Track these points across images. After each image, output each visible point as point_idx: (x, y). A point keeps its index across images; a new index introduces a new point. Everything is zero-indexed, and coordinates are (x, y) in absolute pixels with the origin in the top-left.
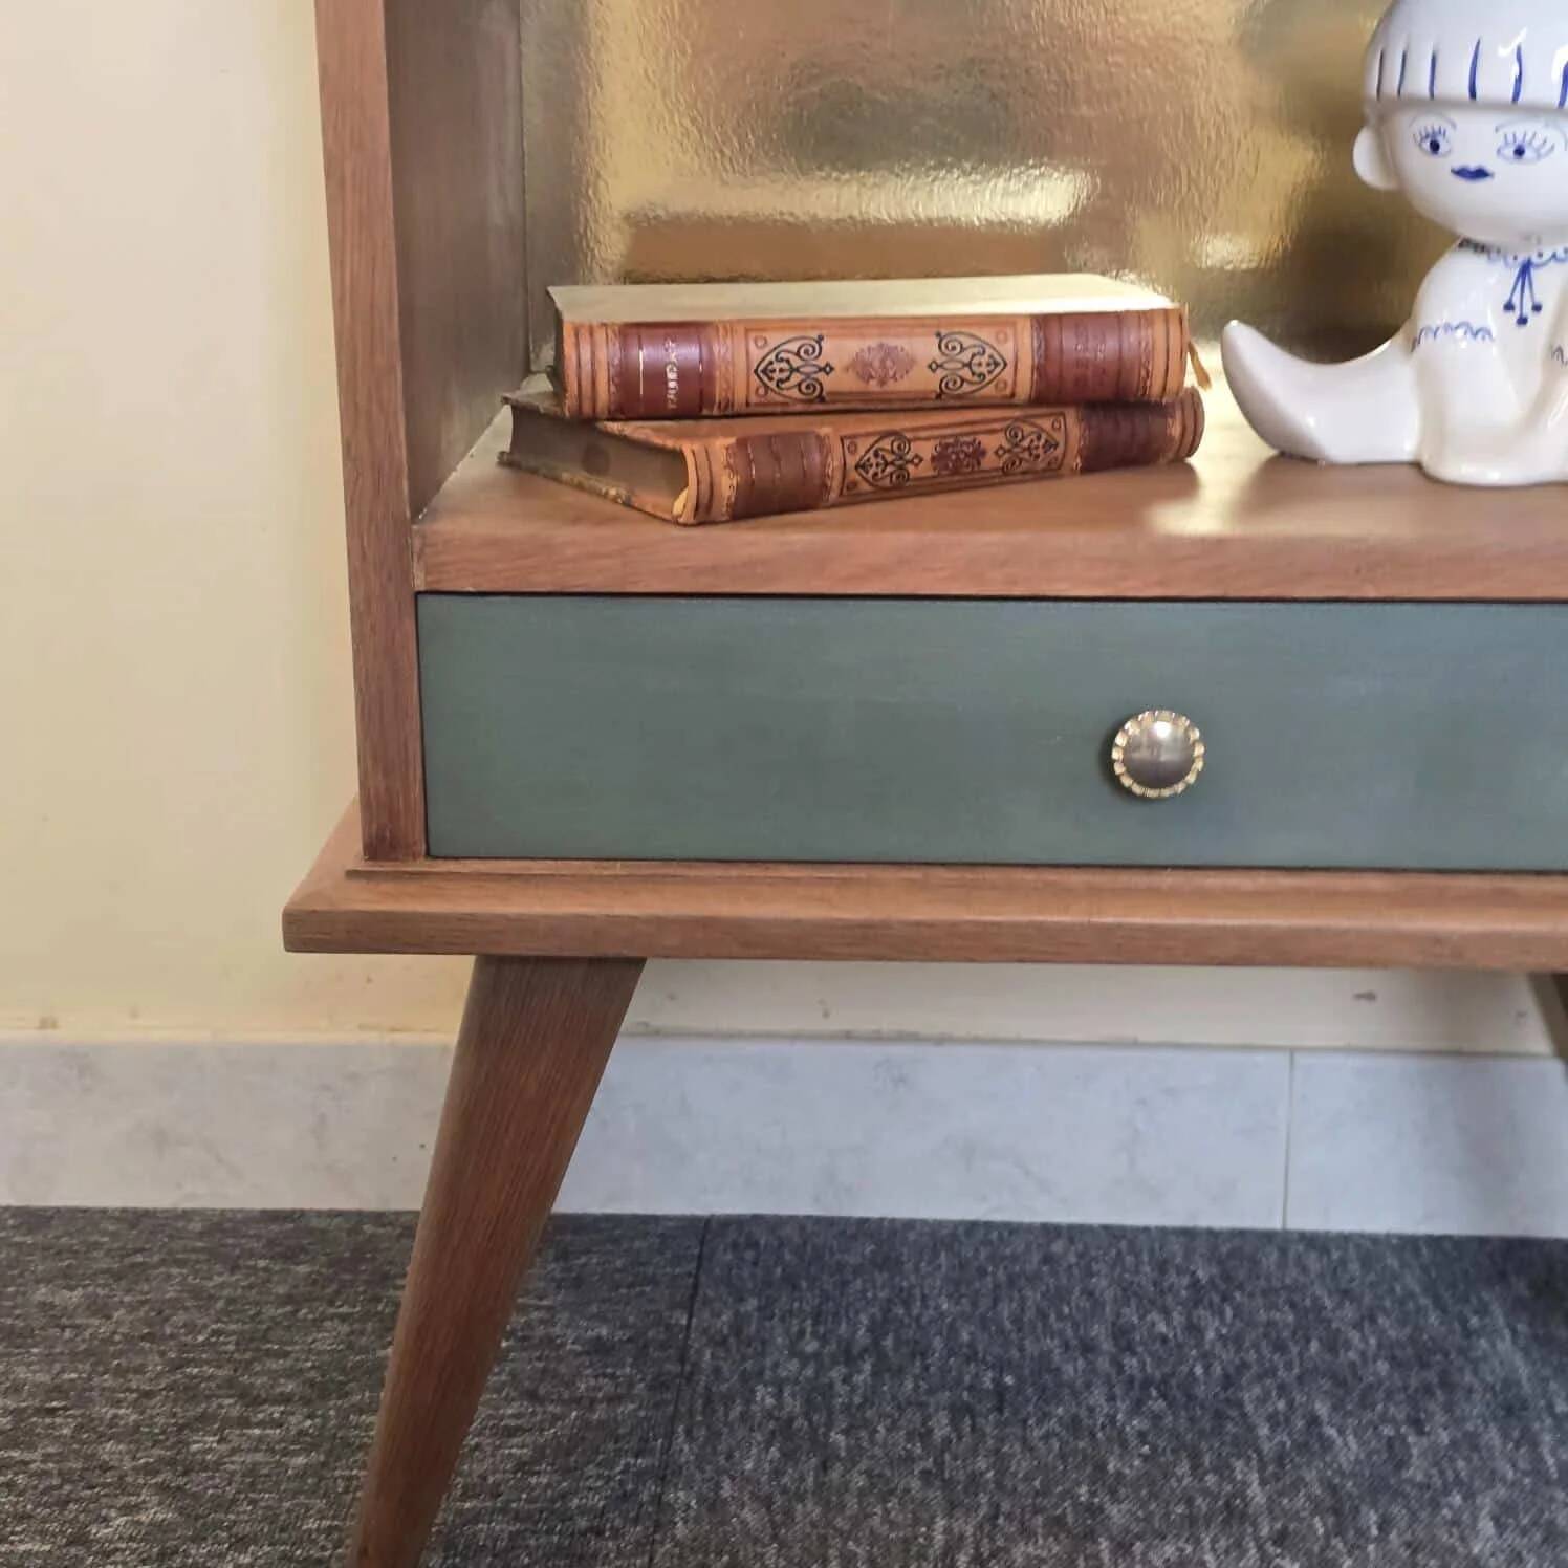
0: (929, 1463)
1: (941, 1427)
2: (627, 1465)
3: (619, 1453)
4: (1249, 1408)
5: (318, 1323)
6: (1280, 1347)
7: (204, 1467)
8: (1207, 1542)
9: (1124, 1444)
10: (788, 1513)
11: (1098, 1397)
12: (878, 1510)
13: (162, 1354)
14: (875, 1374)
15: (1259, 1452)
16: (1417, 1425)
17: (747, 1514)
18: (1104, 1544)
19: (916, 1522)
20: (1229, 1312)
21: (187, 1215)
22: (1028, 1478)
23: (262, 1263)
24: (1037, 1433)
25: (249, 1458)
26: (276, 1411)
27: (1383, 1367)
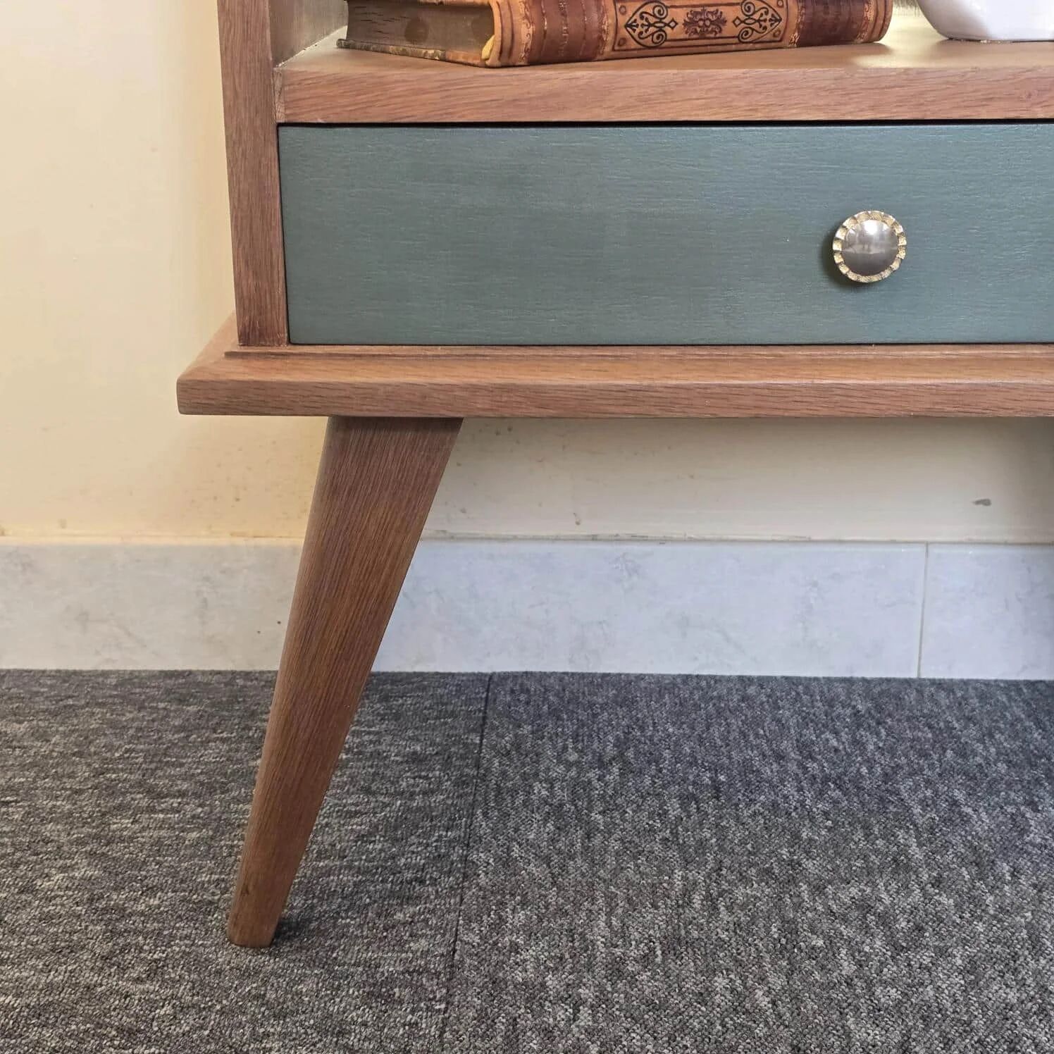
0: (667, 834)
1: (674, 809)
2: (440, 836)
3: (433, 828)
4: (905, 795)
6: (924, 755)
7: (122, 839)
9: (812, 819)
10: (563, 867)
11: (790, 789)
12: (631, 865)
13: (89, 765)
15: (914, 823)
16: (1033, 805)
17: (531, 868)
19: (660, 872)
20: (883, 732)
22: (743, 843)
23: (162, 705)
24: (746, 813)
25: (156, 834)
27: (1002, 767)
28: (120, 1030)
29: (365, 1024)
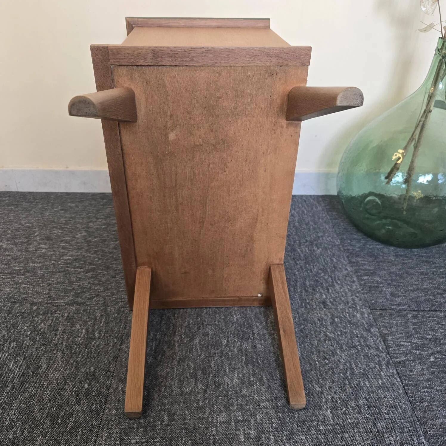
5: (107, 208)
7: (91, 228)
21: (89, 193)
23: (99, 200)
25: (97, 226)
26: (100, 220)
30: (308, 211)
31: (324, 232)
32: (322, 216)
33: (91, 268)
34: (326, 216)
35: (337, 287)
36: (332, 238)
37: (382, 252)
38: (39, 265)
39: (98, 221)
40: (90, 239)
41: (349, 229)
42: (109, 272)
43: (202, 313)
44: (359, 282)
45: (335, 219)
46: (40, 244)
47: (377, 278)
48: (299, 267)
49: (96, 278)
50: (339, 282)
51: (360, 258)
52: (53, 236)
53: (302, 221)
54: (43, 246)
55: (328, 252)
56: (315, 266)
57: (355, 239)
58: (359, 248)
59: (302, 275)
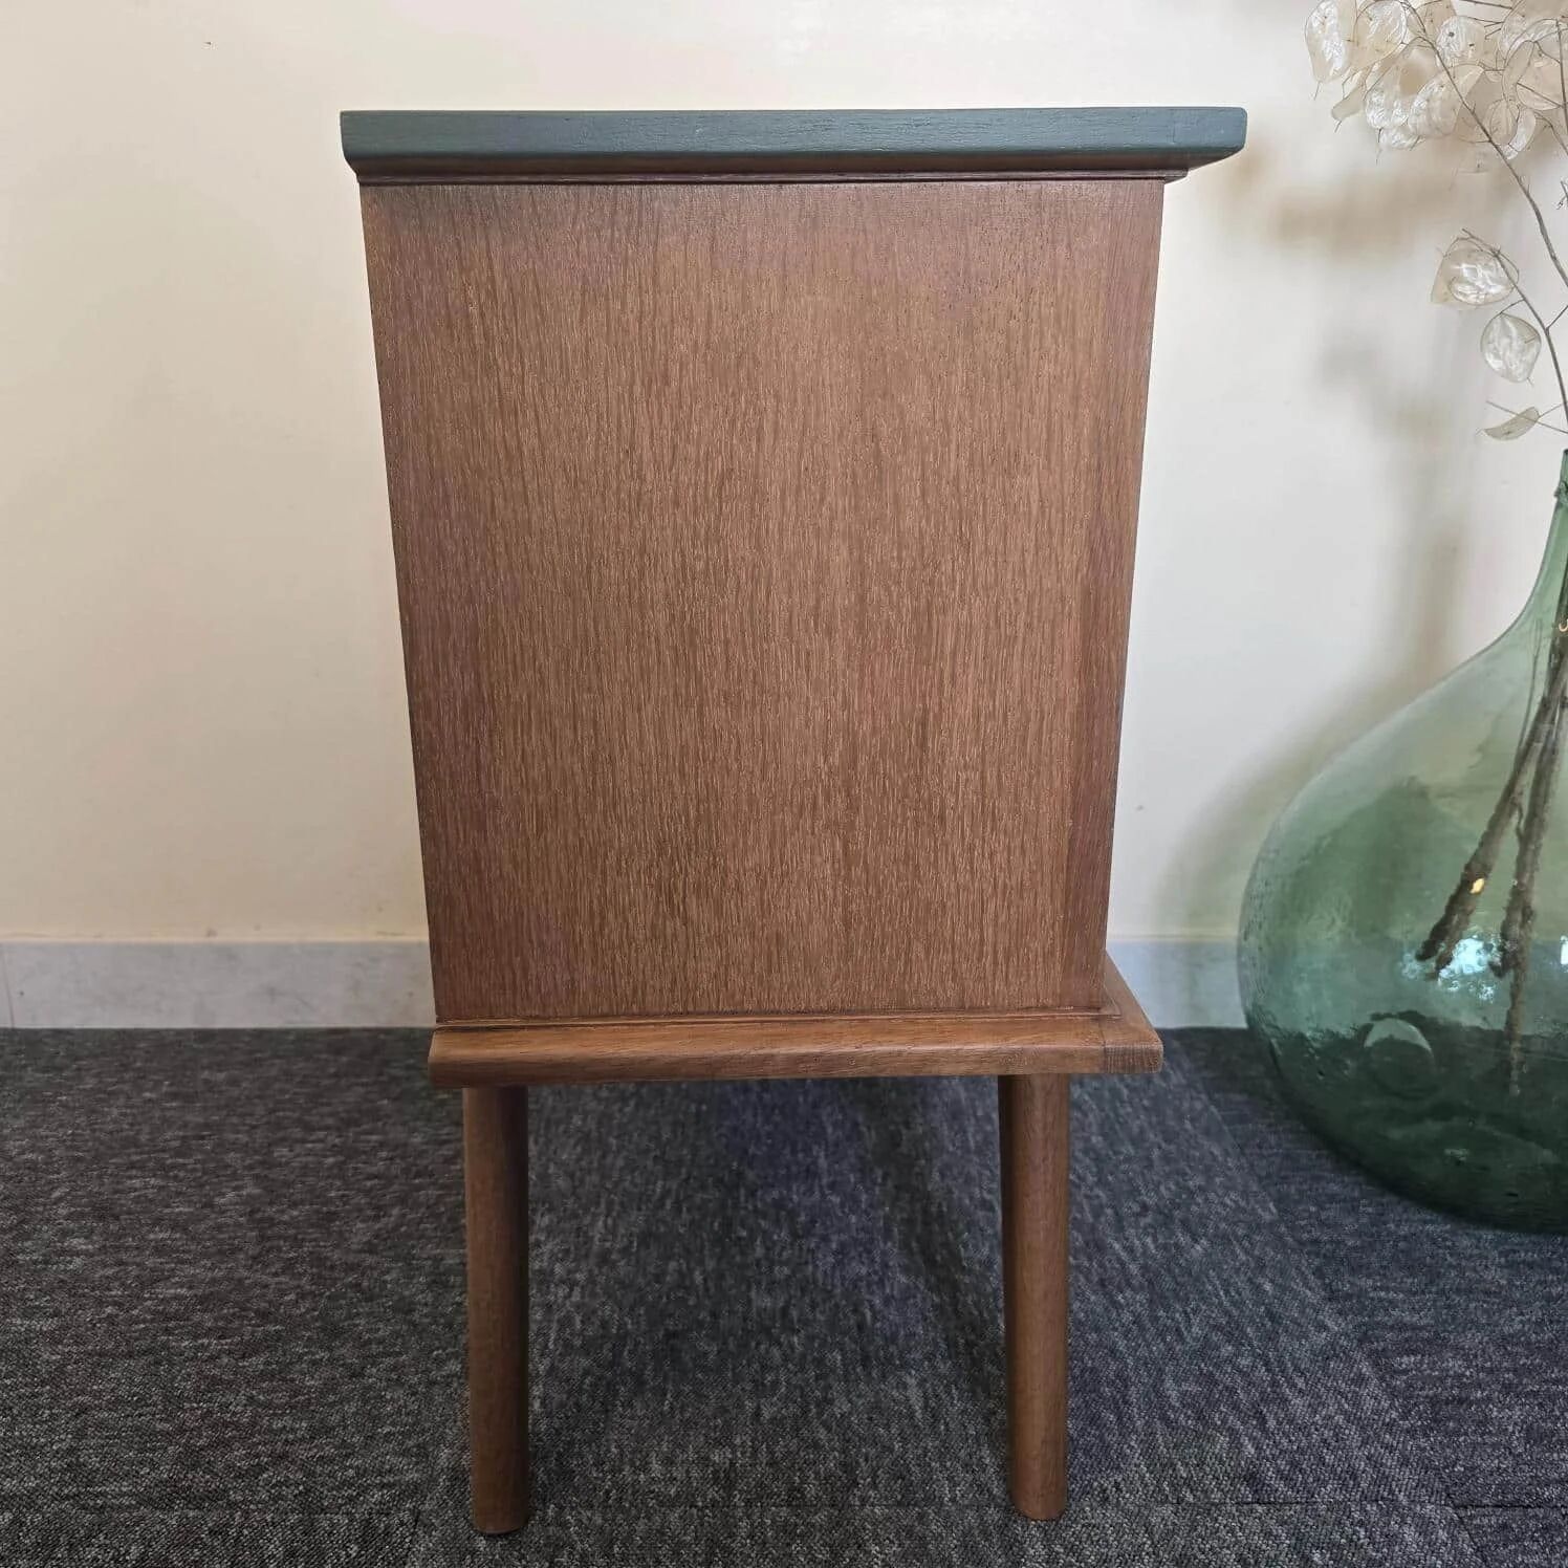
0: (658, 1153)
1: (666, 1135)
4: (824, 1118)
5: (349, 1087)
7: (280, 1165)
8: (794, 1188)
9: (758, 1139)
10: (582, 1181)
11: (748, 1116)
12: (629, 1178)
13: (265, 1106)
14: (637, 1106)
15: (826, 1140)
18: (742, 1191)
19: (647, 1184)
21: (287, 1032)
23: (324, 1056)
24: (715, 1134)
25: (304, 1159)
26: (321, 1134)
28: (257, 1312)
29: (426, 1304)
30: (1132, 1089)
31: (1208, 1172)
32: (1192, 1109)
33: (267, 1334)
34: (1206, 1108)
35: (1298, 1403)
36: (1245, 1194)
37: (1453, 1251)
38: (47, 1325)
39: (313, 1138)
40: (271, 1211)
41: (1304, 1161)
42: (337, 1353)
43: (732, 1535)
44: (1382, 1379)
45: (1243, 1119)
46: (65, 1234)
47: (1455, 1365)
48: (1127, 1317)
49: (284, 1380)
50: (1300, 1383)
51: (1369, 1276)
52: (126, 1201)
53: (1117, 1127)
54: (77, 1242)
55: (1233, 1252)
56: (1195, 1312)
57: (1332, 1198)
58: (1358, 1234)
59: (1143, 1352)
